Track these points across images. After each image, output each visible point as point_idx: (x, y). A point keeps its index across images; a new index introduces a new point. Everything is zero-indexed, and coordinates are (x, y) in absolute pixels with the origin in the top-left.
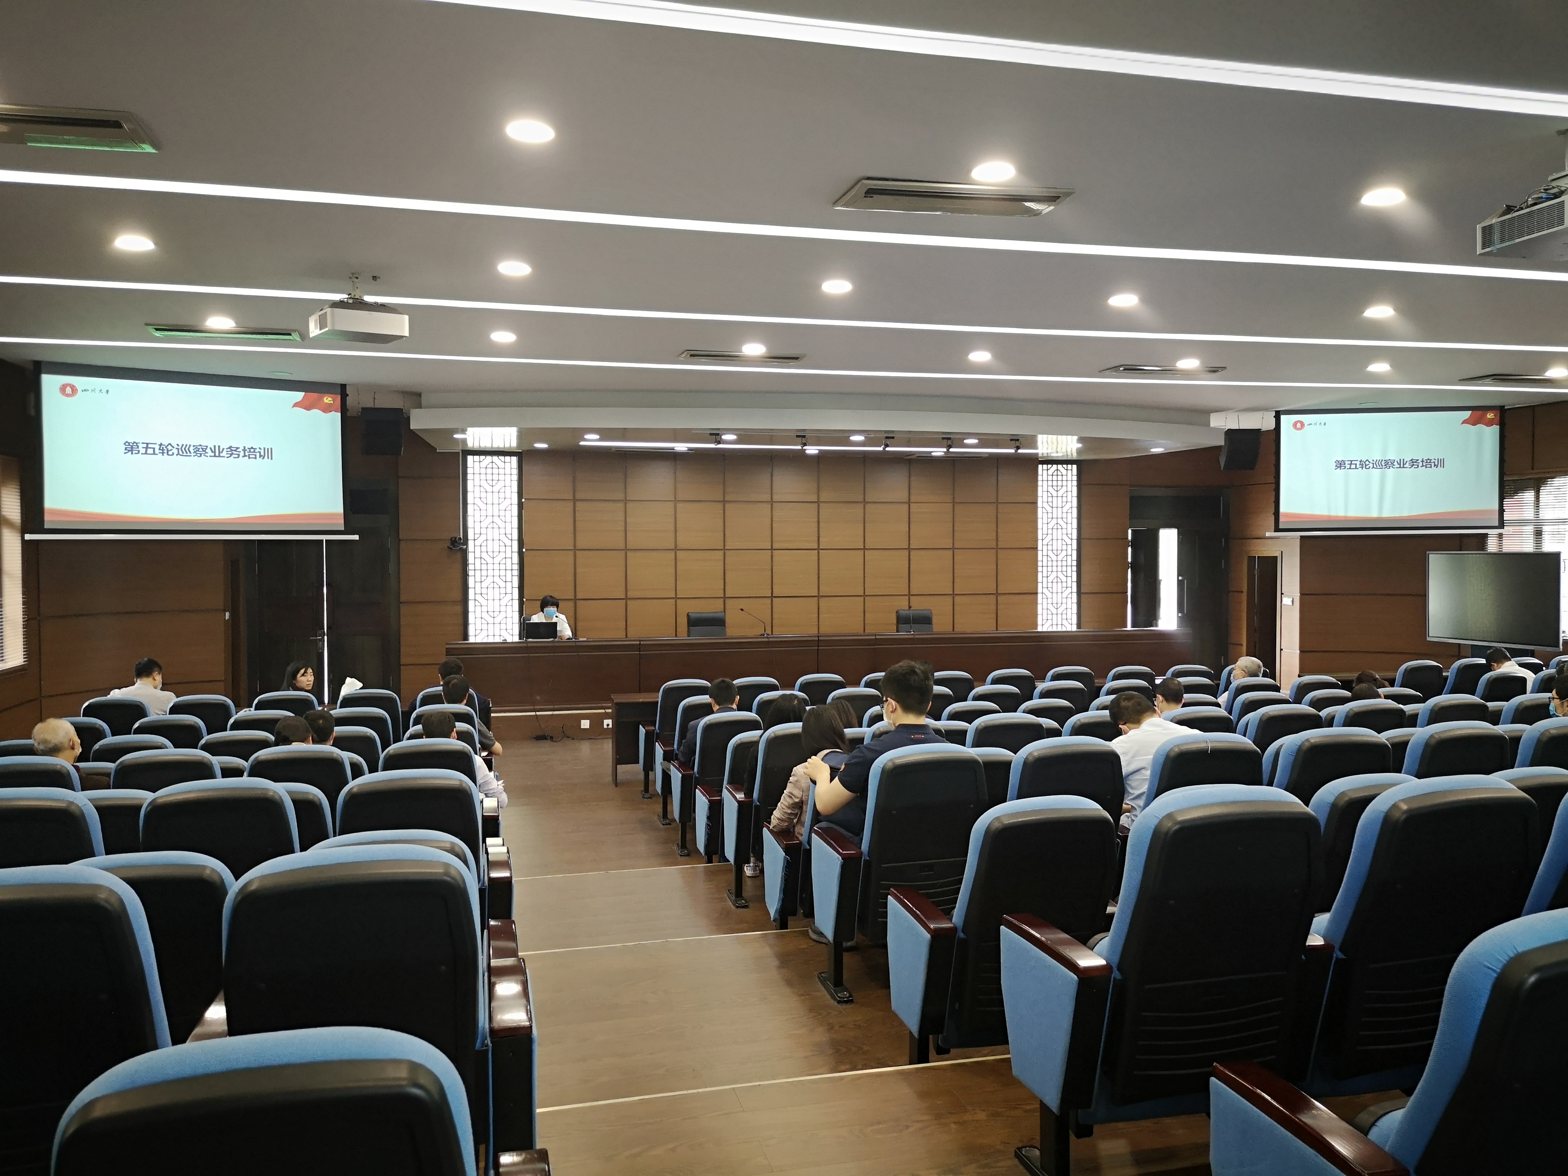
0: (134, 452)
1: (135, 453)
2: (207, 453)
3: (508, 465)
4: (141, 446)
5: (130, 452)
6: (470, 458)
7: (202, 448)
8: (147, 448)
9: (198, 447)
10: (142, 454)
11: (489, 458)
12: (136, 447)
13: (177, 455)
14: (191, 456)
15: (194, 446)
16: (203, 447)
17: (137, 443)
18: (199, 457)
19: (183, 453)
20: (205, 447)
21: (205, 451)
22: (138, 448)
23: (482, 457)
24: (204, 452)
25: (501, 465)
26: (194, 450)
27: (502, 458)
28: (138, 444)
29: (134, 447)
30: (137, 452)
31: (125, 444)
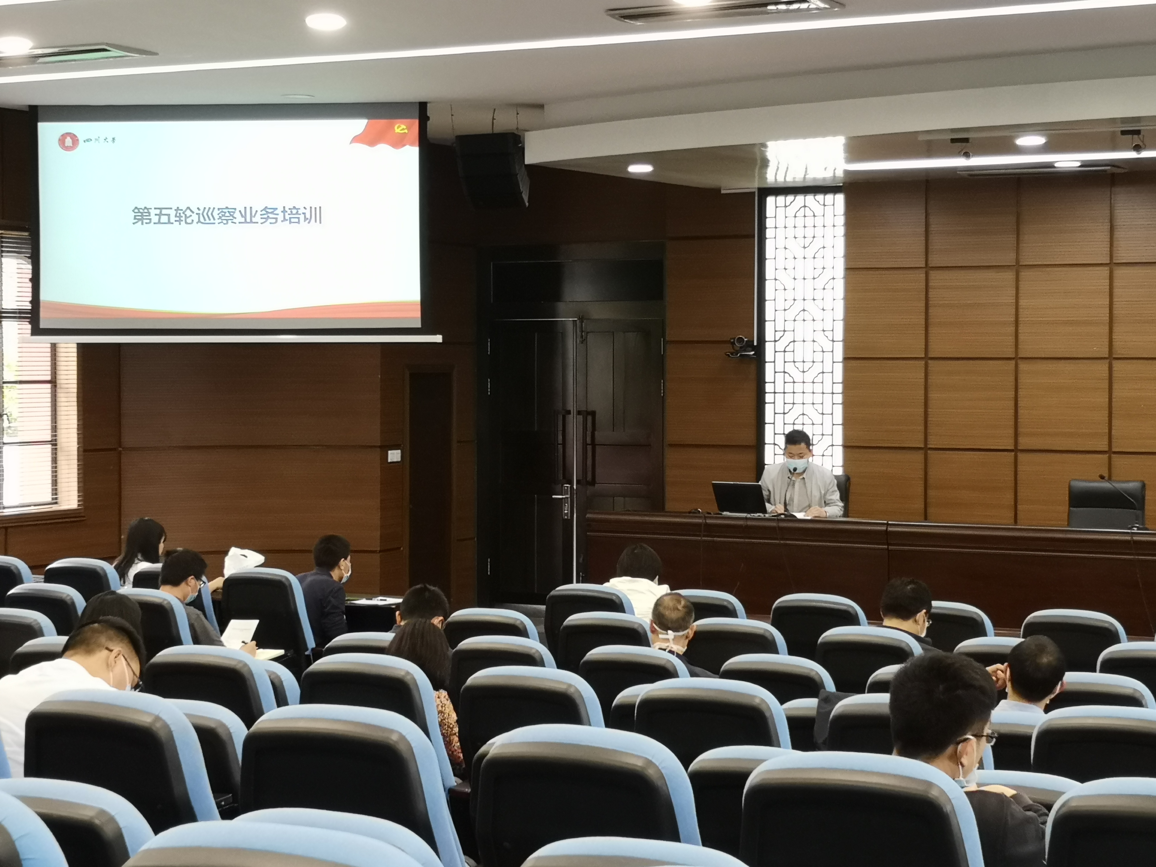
0: (145, 221)
1: (146, 223)
2: (235, 218)
3: (829, 210)
4: (153, 212)
5: (140, 222)
6: (770, 200)
7: (228, 212)
8: (160, 215)
9: (224, 210)
10: (155, 223)
11: (800, 198)
12: (147, 214)
13: (197, 223)
14: (214, 223)
15: (219, 209)
16: (230, 210)
17: (148, 209)
18: (224, 224)
19: (205, 220)
20: (233, 210)
21: (232, 216)
22: (149, 216)
23: (790, 198)
24: (231, 218)
25: (818, 209)
26: (218, 214)
27: (820, 197)
28: (150, 210)
29: (145, 214)
30: (148, 221)
31: (133, 211)
